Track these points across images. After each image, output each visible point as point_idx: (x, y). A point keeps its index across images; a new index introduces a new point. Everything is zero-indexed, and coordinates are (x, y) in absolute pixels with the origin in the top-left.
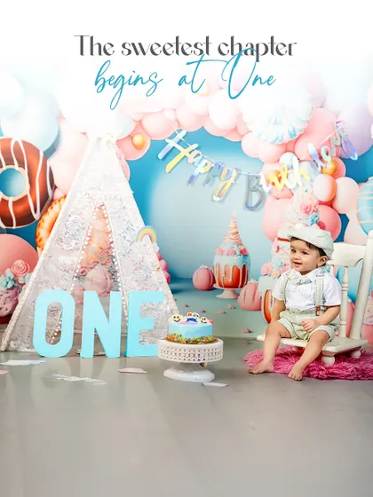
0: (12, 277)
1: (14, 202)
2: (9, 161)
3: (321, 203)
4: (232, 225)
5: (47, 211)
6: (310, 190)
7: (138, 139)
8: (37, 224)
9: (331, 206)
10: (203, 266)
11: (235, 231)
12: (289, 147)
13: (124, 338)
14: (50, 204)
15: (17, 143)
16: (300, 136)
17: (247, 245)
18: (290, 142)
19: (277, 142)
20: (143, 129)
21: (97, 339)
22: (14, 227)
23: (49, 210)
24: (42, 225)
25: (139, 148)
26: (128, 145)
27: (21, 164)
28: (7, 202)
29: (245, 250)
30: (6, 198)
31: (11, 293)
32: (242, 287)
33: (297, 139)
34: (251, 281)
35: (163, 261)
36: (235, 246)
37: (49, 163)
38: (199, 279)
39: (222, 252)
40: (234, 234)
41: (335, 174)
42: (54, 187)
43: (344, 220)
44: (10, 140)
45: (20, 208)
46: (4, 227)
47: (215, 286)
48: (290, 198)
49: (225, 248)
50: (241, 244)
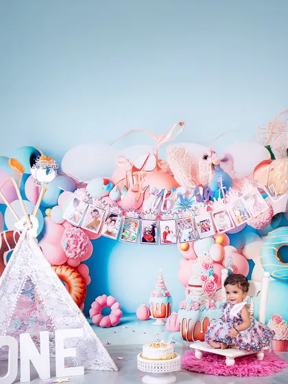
3: (215, 262)
4: (160, 278)
6: (208, 254)
9: (221, 264)
10: (142, 305)
11: (162, 281)
15: (17, 233)
17: (169, 290)
29: (168, 293)
32: (167, 317)
34: (173, 313)
35: (117, 303)
36: (162, 291)
38: (141, 313)
39: (154, 295)
40: (161, 283)
41: (223, 244)
44: (13, 231)
47: (150, 317)
48: (195, 259)
49: (156, 292)
50: (166, 290)
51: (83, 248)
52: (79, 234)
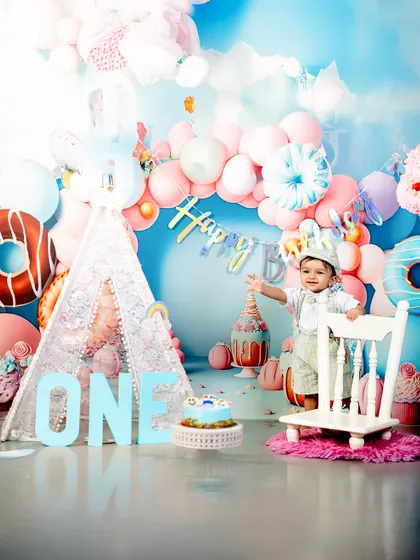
0: (13, 359)
1: (13, 279)
2: (7, 235)
3: (344, 273)
4: (250, 298)
5: (49, 287)
7: (146, 208)
8: (39, 302)
9: (356, 276)
10: (219, 343)
11: (253, 304)
12: (309, 213)
13: (135, 424)
14: (53, 280)
15: (14, 214)
16: (321, 201)
17: (266, 319)
18: (310, 207)
19: (296, 208)
20: (151, 195)
21: (106, 426)
22: (14, 306)
23: (52, 286)
24: (44, 303)
25: (146, 217)
26: (135, 214)
27: (20, 237)
28: (5, 278)
29: (264, 325)
30: (4, 274)
31: (12, 377)
33: (318, 204)
34: (272, 358)
35: (176, 339)
36: (254, 321)
37: (51, 235)
40: (251, 308)
41: (358, 242)
42: (56, 262)
43: (370, 290)
44: (8, 210)
45: (20, 285)
46: (3, 306)
47: (232, 364)
49: (243, 323)
50: (260, 319)
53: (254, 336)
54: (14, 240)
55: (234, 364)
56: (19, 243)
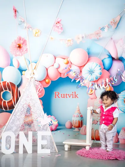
1: (7, 102)
2: (5, 89)
7: (47, 81)
10: (68, 121)
11: (79, 109)
15: (8, 83)
18: (96, 81)
19: (92, 81)
20: (49, 77)
22: (8, 110)
25: (47, 83)
26: (44, 83)
28: (5, 102)
29: (82, 115)
30: (5, 101)
32: (81, 127)
33: (98, 80)
34: (84, 125)
36: (79, 114)
37: (19, 89)
38: (67, 125)
39: (74, 116)
44: (6, 82)
45: (10, 104)
46: (5, 110)
47: (72, 127)
48: (96, 99)
49: (76, 115)
50: (81, 114)
51: (40, 91)
52: (38, 84)
53: (78, 119)
54: (8, 91)
55: (73, 127)
56: (10, 91)
